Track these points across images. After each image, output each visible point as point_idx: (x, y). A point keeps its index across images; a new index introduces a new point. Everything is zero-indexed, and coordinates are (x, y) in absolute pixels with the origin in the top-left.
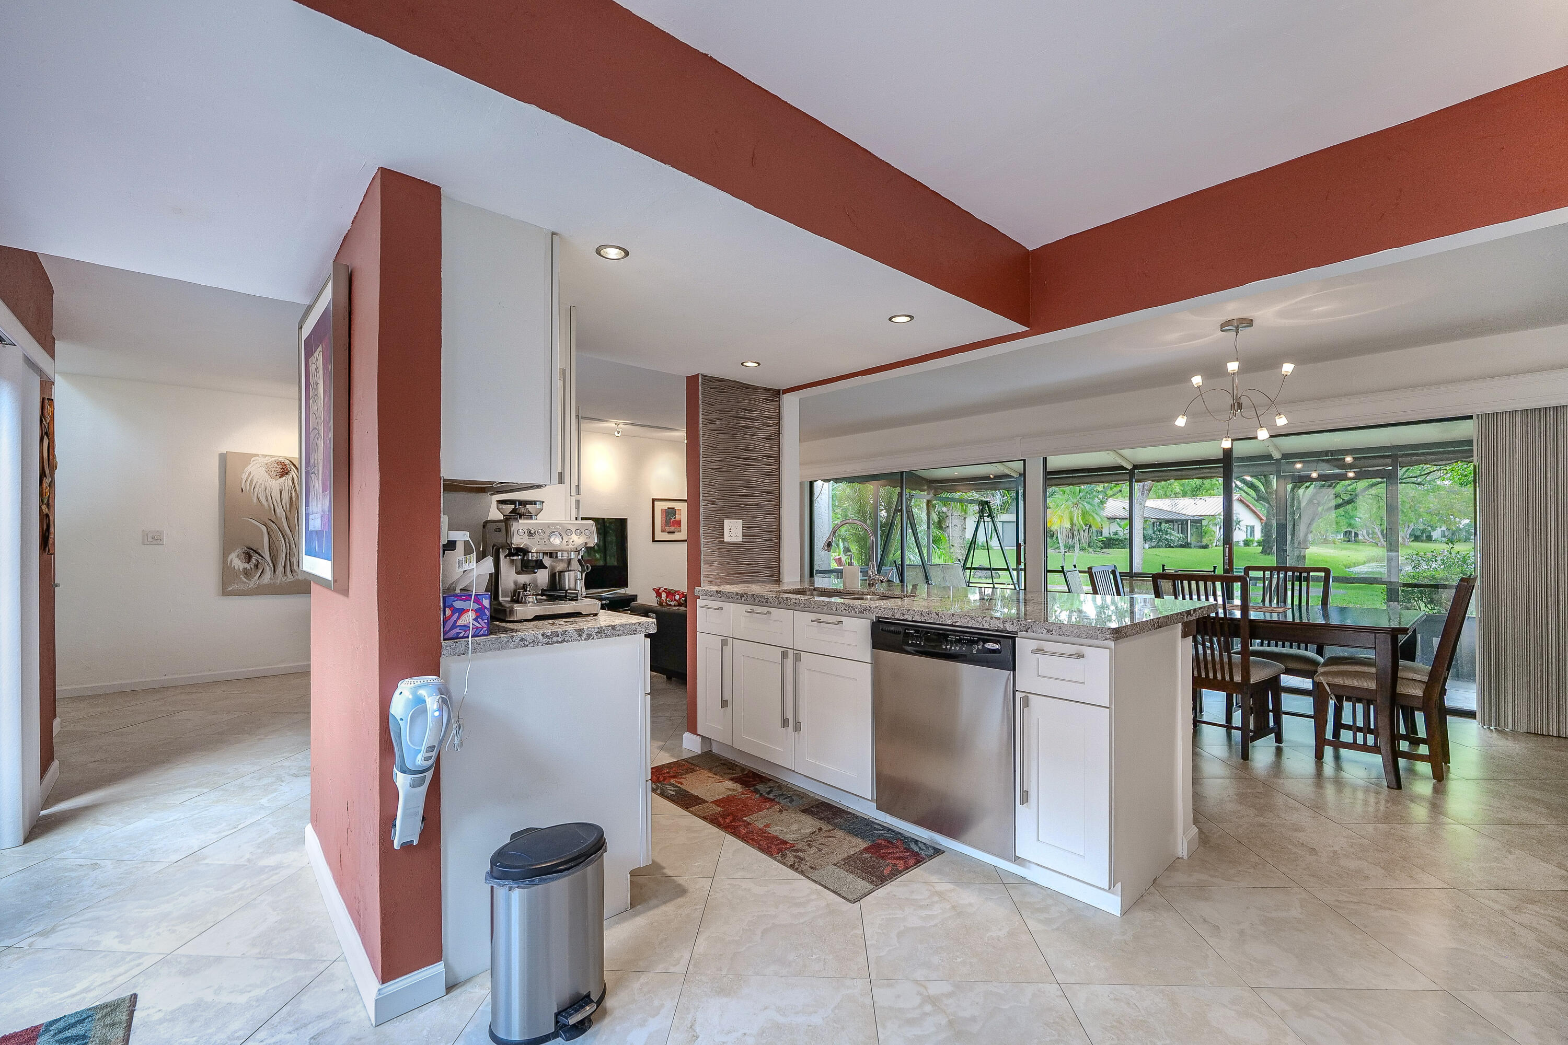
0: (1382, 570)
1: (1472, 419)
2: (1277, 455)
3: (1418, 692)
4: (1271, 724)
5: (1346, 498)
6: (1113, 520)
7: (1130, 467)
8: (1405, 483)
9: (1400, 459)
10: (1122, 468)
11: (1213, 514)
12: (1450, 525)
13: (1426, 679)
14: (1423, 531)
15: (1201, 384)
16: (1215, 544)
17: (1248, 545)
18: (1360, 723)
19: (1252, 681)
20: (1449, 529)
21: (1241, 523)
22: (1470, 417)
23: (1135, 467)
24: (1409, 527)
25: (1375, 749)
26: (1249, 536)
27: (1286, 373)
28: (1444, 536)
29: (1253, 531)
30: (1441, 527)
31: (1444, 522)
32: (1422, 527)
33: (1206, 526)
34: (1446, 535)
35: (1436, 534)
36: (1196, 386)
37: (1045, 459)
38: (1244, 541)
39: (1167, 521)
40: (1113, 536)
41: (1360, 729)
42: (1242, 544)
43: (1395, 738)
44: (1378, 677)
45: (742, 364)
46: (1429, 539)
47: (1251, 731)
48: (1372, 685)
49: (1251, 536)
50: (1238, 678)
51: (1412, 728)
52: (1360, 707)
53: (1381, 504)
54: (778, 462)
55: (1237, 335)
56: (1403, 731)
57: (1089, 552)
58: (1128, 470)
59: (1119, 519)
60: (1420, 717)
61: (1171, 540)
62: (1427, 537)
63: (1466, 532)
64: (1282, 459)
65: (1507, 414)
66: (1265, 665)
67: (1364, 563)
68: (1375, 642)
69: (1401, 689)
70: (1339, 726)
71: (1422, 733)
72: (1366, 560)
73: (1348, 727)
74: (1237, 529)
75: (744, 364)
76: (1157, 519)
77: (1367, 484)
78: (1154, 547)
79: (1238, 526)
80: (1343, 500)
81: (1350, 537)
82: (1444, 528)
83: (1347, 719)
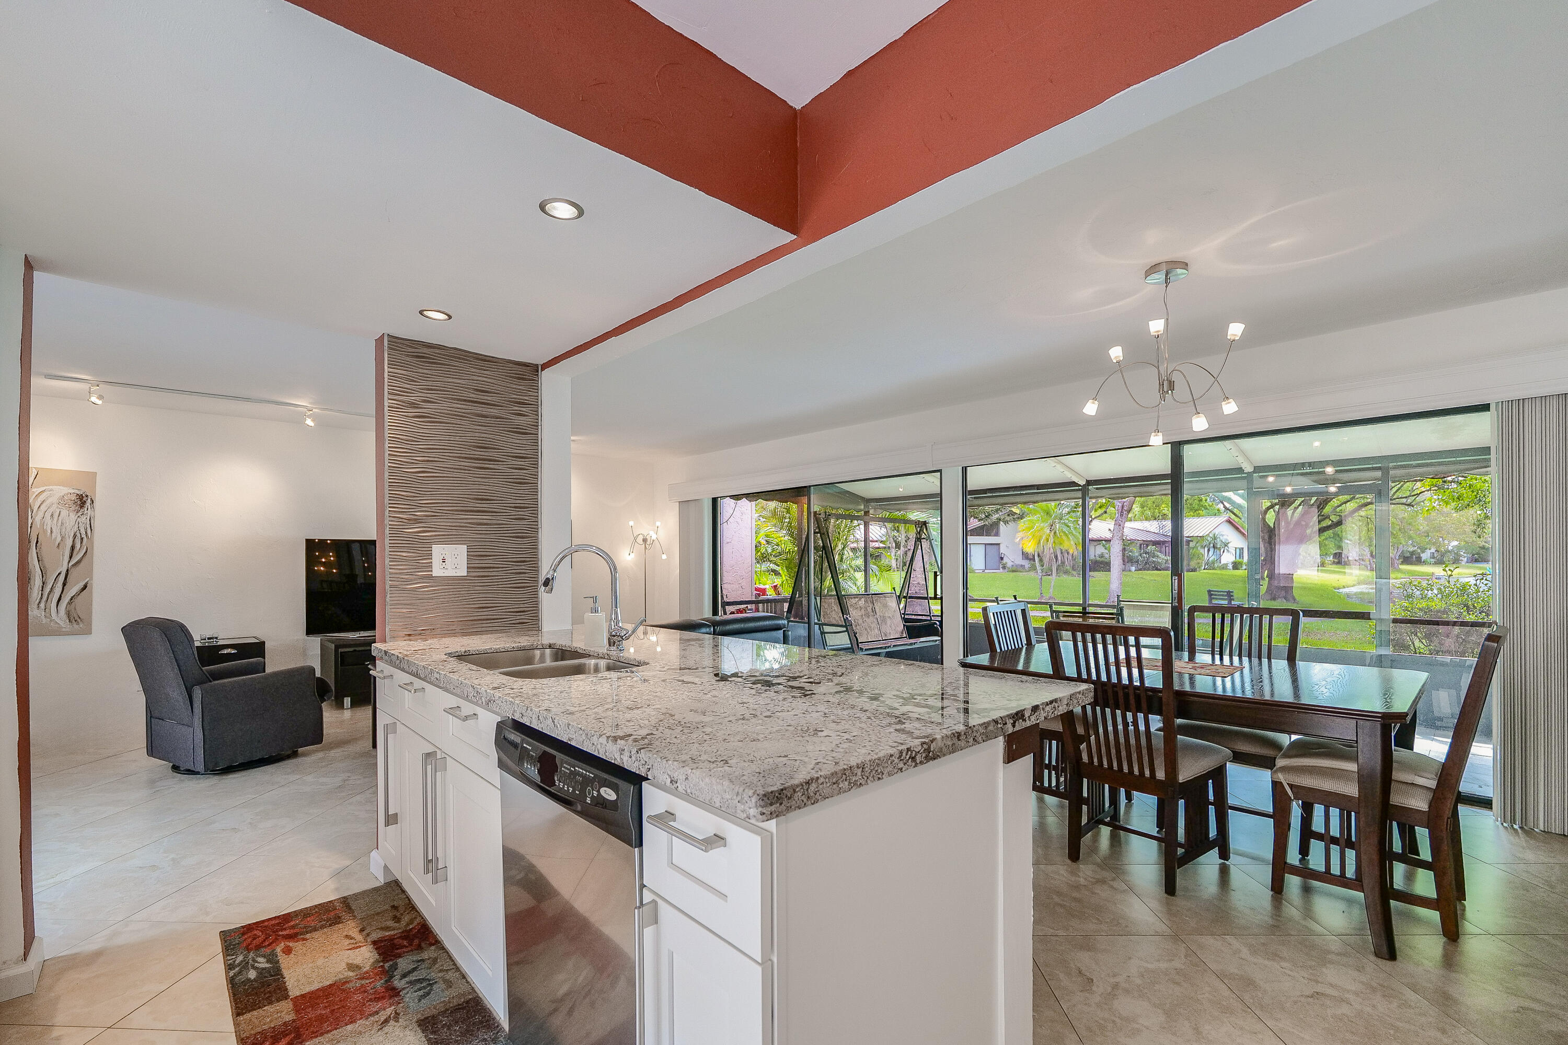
0: (1371, 591)
1: (1489, 410)
2: (1248, 468)
3: (1420, 803)
4: (1213, 833)
5: (1335, 518)
6: (1099, 543)
7: (1082, 482)
8: (1394, 504)
9: (1391, 472)
10: (1074, 484)
11: (1201, 535)
12: (1439, 546)
13: (1432, 784)
14: (1412, 553)
15: (1121, 359)
16: (1203, 568)
17: (1237, 569)
18: (1335, 831)
19: (1182, 778)
20: (1438, 551)
21: (1229, 545)
22: (1485, 408)
23: (1089, 483)
24: (1398, 548)
25: (1357, 883)
26: (1238, 558)
27: (1233, 338)
28: (1434, 558)
29: (1243, 553)
30: (1430, 549)
31: (1434, 544)
32: (1411, 549)
33: (1193, 548)
34: (1435, 556)
35: (1424, 556)
36: (1115, 361)
37: (964, 470)
38: (1233, 563)
39: (1155, 543)
40: (1098, 559)
41: (1334, 841)
42: (1230, 566)
43: (1385, 857)
44: (1363, 779)
45: (421, 312)
46: (1419, 561)
47: (1181, 845)
48: (1352, 790)
49: (1240, 558)
50: (1161, 775)
51: (1411, 845)
52: (1334, 812)
53: (1370, 526)
54: (536, 465)
55: (1166, 287)
56: (1397, 846)
57: (1073, 575)
58: (1080, 486)
59: (1105, 541)
60: (1422, 834)
61: (1158, 562)
62: (1416, 558)
63: (1455, 554)
64: (1254, 472)
65: (1537, 401)
66: (1204, 751)
67: (1354, 586)
68: (1357, 733)
69: (1397, 799)
70: (1307, 834)
71: (1425, 854)
72: (1355, 583)
73: (1320, 837)
74: (1225, 551)
75: (425, 313)
76: (1143, 541)
77: (1356, 505)
78: (1140, 570)
79: (1226, 548)
80: (1332, 521)
81: (1339, 559)
82: (1433, 550)
83: (1318, 825)
